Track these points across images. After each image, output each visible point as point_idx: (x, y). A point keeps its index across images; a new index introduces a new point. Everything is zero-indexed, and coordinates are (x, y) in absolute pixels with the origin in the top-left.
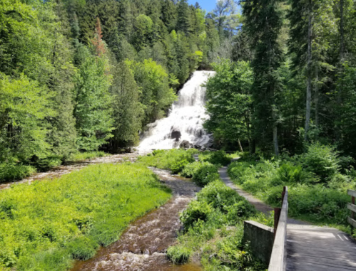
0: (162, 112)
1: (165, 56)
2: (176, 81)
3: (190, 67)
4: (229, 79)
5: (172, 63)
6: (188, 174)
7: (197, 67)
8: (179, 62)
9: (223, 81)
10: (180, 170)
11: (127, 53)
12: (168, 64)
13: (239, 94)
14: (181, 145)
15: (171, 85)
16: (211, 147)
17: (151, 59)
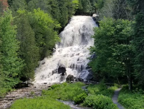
0: (49, 52)
1: (50, 6)
2: (59, 26)
3: (69, 13)
4: (113, 32)
5: (55, 10)
6: (89, 104)
7: (74, 13)
8: (60, 9)
9: (109, 34)
10: (81, 102)
11: (19, 4)
12: (52, 11)
13: (122, 44)
14: (67, 79)
15: (55, 29)
16: (92, 80)
17: (39, 9)
